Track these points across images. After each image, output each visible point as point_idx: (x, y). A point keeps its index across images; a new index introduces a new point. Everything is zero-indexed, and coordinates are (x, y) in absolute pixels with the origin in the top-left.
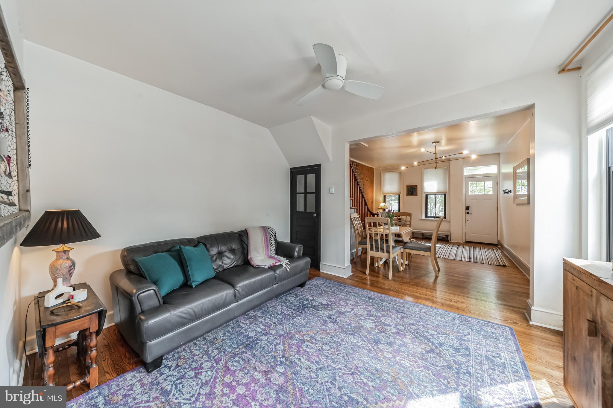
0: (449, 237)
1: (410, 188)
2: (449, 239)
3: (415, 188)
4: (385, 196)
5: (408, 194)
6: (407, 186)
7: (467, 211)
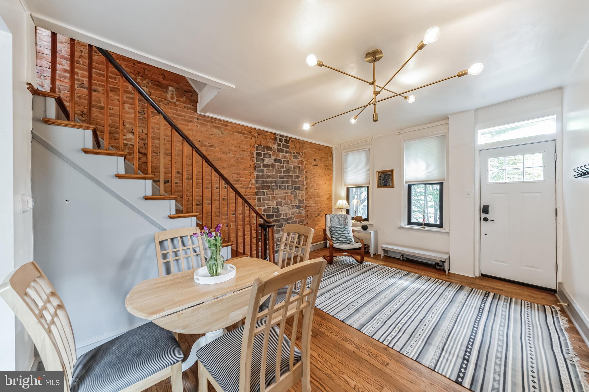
0: (446, 265)
1: (383, 176)
2: (446, 269)
3: (390, 175)
4: (348, 189)
5: (380, 186)
6: (378, 172)
7: (484, 216)
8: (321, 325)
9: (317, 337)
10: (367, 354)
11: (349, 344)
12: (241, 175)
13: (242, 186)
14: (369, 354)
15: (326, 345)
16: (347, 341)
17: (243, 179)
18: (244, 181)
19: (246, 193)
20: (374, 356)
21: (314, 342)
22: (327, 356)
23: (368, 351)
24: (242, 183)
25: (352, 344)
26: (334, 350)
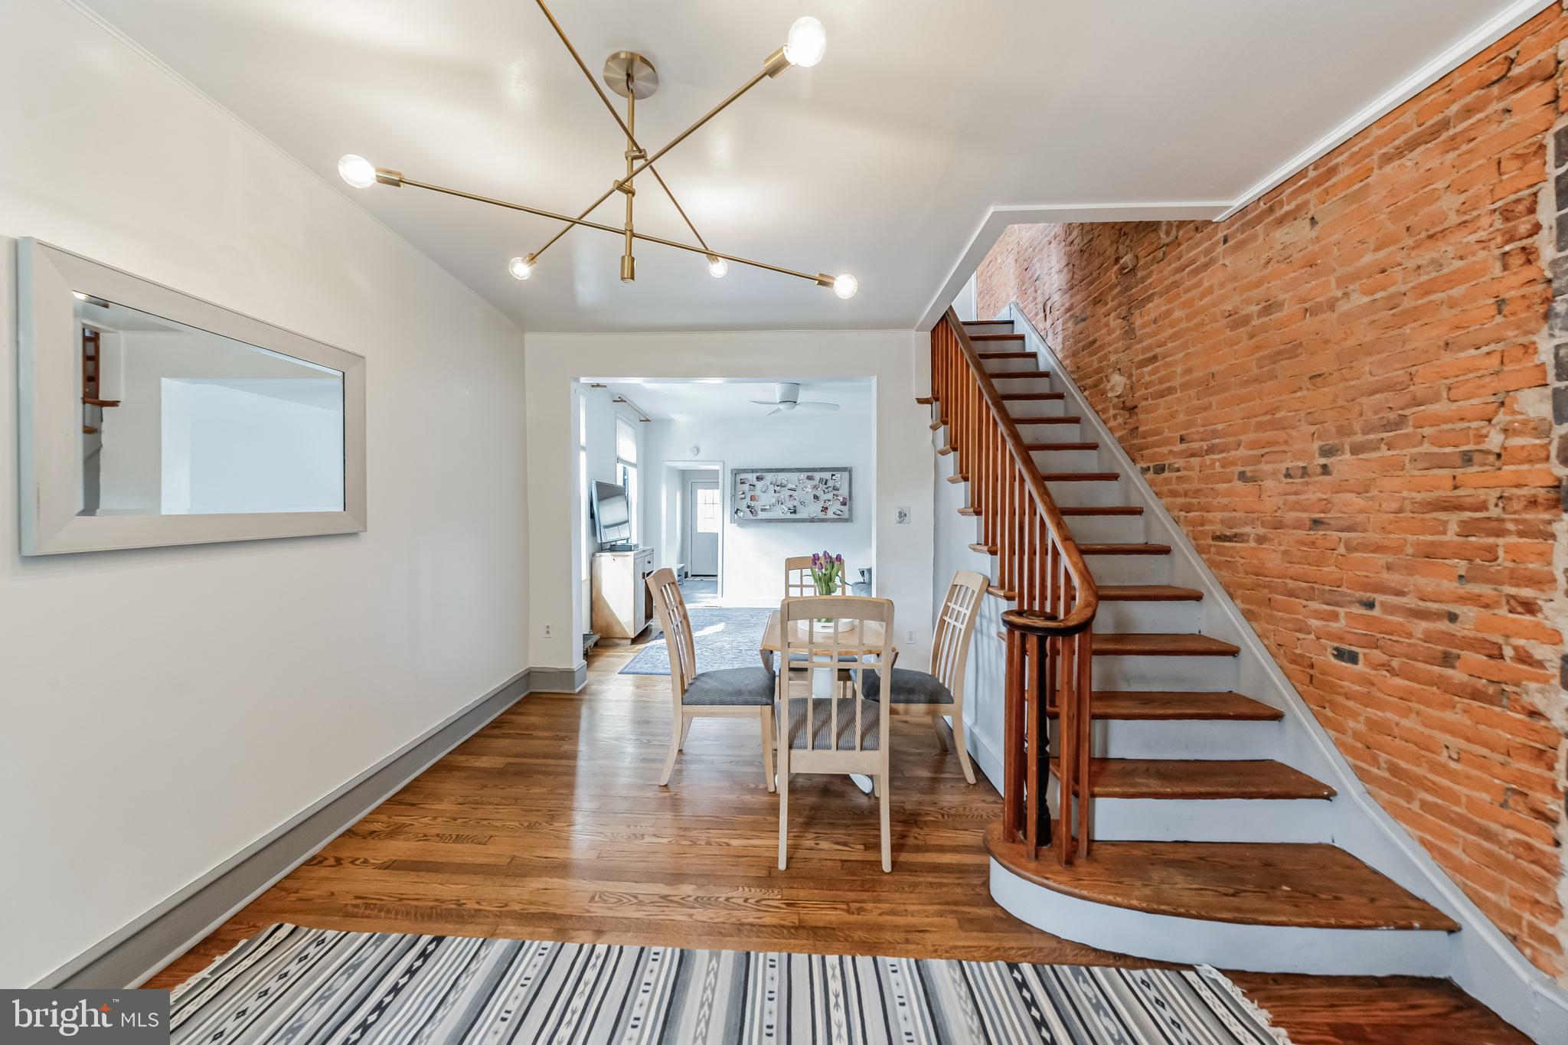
8: (788, 905)
9: (764, 871)
10: (641, 897)
11: (689, 896)
12: (1418, 389)
13: (1426, 448)
14: (636, 897)
15: (734, 868)
16: (696, 899)
17: (1441, 407)
18: (1437, 421)
19: (1460, 492)
20: (625, 901)
21: (758, 859)
22: (714, 850)
23: (640, 903)
24: (1427, 431)
25: (683, 899)
26: (709, 867)
